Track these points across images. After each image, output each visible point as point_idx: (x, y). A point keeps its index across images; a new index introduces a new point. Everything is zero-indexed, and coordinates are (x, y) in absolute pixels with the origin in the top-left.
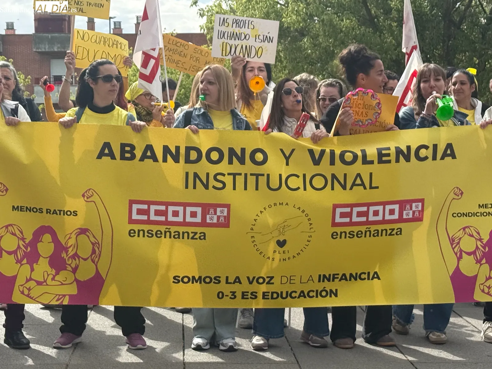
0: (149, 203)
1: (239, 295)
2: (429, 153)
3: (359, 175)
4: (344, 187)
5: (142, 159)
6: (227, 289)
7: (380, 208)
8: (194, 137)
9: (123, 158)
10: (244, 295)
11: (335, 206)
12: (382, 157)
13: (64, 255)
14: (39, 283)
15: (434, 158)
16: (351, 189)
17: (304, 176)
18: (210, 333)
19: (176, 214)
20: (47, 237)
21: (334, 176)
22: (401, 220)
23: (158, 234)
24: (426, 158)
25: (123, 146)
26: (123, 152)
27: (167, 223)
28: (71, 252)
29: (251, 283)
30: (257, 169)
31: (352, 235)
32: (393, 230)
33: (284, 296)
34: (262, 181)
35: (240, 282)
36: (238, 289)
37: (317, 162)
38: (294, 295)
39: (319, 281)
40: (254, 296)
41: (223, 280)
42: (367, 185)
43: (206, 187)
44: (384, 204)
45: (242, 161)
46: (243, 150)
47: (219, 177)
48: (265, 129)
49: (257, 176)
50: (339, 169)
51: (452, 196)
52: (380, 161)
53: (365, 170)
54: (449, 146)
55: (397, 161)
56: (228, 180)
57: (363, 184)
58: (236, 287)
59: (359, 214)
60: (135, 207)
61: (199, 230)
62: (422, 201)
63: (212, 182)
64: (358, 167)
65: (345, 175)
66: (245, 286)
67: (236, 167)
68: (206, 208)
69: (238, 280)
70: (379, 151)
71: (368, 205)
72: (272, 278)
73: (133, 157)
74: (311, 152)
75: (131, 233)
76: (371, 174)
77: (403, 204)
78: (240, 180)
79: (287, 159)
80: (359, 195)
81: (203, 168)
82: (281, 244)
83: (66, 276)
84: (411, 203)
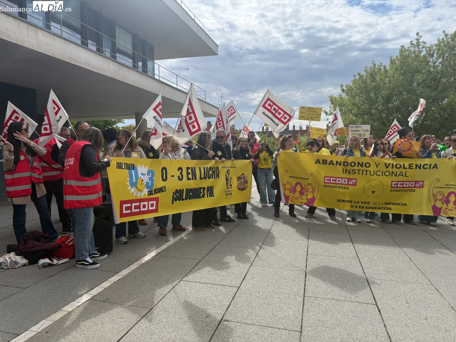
0: (331, 177)
1: (358, 207)
2: (428, 166)
3: (401, 172)
4: (396, 176)
5: (329, 164)
6: (354, 205)
7: (408, 183)
8: (347, 158)
10: (360, 207)
11: (392, 181)
13: (304, 191)
14: (296, 198)
15: (430, 168)
16: (398, 176)
17: (383, 171)
18: (352, 217)
19: (339, 181)
20: (299, 186)
21: (393, 172)
22: (415, 187)
23: (333, 187)
24: (427, 168)
25: (323, 160)
26: (323, 162)
27: (336, 183)
28: (306, 190)
29: (362, 203)
30: (367, 169)
31: (397, 191)
32: (412, 190)
33: (373, 208)
34: (368, 172)
35: (359, 203)
36: (358, 205)
37: (387, 167)
38: (376, 208)
39: (385, 204)
40: (363, 207)
41: (353, 202)
42: (404, 175)
43: (349, 173)
44: (410, 182)
45: (362, 166)
46: (363, 163)
47: (354, 171)
48: (370, 156)
49: (367, 171)
50: (395, 170)
51: (436, 181)
52: (409, 168)
53: (404, 171)
54: (436, 165)
55: (416, 168)
56: (357, 172)
57: (402, 175)
59: (400, 184)
60: (326, 178)
61: (346, 186)
62: (423, 181)
63: (351, 172)
64: (402, 169)
65: (397, 172)
66: (360, 204)
67: (360, 168)
68: (349, 180)
69: (358, 202)
70: (409, 165)
71: (404, 182)
72: (369, 202)
73: (326, 163)
74: (386, 164)
75: (324, 186)
76: (406, 172)
77: (416, 182)
78: (361, 172)
79: (377, 166)
80: (401, 178)
81: (349, 168)
82: (373, 192)
83: (304, 197)
84: (419, 181)
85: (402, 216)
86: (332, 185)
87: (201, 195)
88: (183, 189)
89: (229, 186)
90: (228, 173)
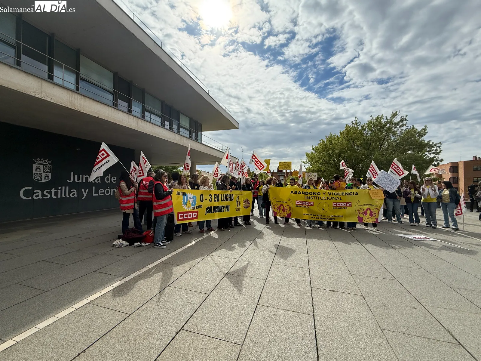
0: (299, 201)
2: (353, 194)
3: (338, 197)
4: (335, 199)
5: (298, 194)
6: (313, 217)
7: (342, 203)
8: (307, 190)
9: (295, 193)
12: (343, 194)
14: (281, 213)
15: (354, 195)
17: (327, 197)
18: (310, 224)
19: (304, 203)
20: (282, 206)
21: (333, 197)
22: (347, 206)
24: (352, 195)
25: (295, 191)
26: (295, 192)
27: (302, 205)
28: (286, 209)
29: (318, 216)
30: (318, 196)
31: (337, 208)
32: (345, 208)
34: (320, 198)
36: (316, 217)
37: (330, 195)
38: (325, 219)
39: (331, 217)
40: (318, 218)
41: (312, 215)
42: (340, 199)
43: (309, 199)
44: (343, 203)
45: (316, 194)
48: (320, 189)
49: (319, 197)
50: (334, 196)
51: (358, 202)
52: (342, 195)
53: (339, 197)
54: (357, 193)
55: (346, 195)
56: (313, 198)
57: (339, 199)
58: (315, 216)
59: (338, 204)
60: (297, 202)
62: (351, 203)
63: (310, 198)
64: (338, 196)
67: (315, 195)
68: (309, 202)
69: (315, 215)
71: (340, 203)
72: (322, 215)
74: (329, 193)
75: (296, 206)
77: (347, 203)
78: (315, 198)
79: (324, 194)
80: (338, 201)
81: (309, 196)
82: (323, 209)
83: (285, 213)
84: (349, 203)
85: (339, 223)
86: (300, 206)
87: (222, 210)
88: (212, 207)
89: (238, 206)
90: (238, 198)
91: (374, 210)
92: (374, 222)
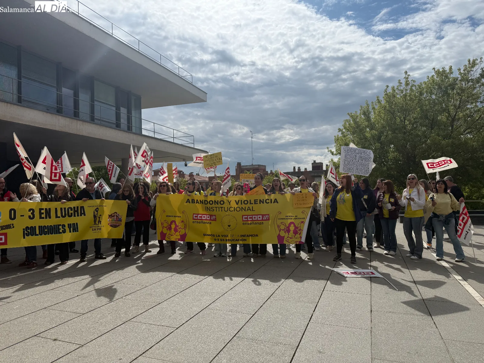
0: (198, 214)
1: (220, 240)
2: (270, 201)
3: (249, 207)
4: (245, 211)
6: (217, 238)
9: (192, 203)
10: (221, 240)
11: (243, 216)
13: (177, 228)
14: (171, 235)
15: (271, 202)
16: (247, 211)
17: (234, 207)
18: (219, 252)
19: (204, 217)
20: (174, 223)
21: (242, 208)
23: (200, 223)
24: (269, 203)
25: (192, 200)
26: (192, 201)
27: (202, 219)
28: (179, 227)
29: (222, 236)
30: (222, 206)
31: (248, 224)
32: (261, 223)
33: (232, 240)
34: (223, 209)
35: (220, 236)
38: (234, 240)
39: (241, 237)
40: (224, 240)
41: (215, 236)
42: (251, 209)
44: (257, 215)
45: (218, 204)
46: (218, 201)
47: (213, 208)
50: (243, 206)
51: (278, 213)
52: (255, 203)
53: (251, 206)
54: (276, 199)
55: (260, 203)
56: (215, 209)
57: (250, 210)
58: (219, 238)
60: (194, 215)
61: (209, 221)
62: (269, 215)
63: (211, 209)
64: (249, 205)
65: (245, 207)
66: (221, 238)
67: (216, 205)
68: (211, 216)
69: (219, 236)
70: (255, 200)
71: (252, 215)
72: (228, 235)
73: (194, 203)
74: (236, 201)
75: (193, 222)
76: (252, 207)
77: (263, 215)
78: (218, 209)
79: (229, 203)
80: (249, 213)
81: (209, 205)
82: (229, 226)
84: (265, 215)
86: (199, 221)
87: (61, 231)
91: (300, 224)
92: (298, 243)
